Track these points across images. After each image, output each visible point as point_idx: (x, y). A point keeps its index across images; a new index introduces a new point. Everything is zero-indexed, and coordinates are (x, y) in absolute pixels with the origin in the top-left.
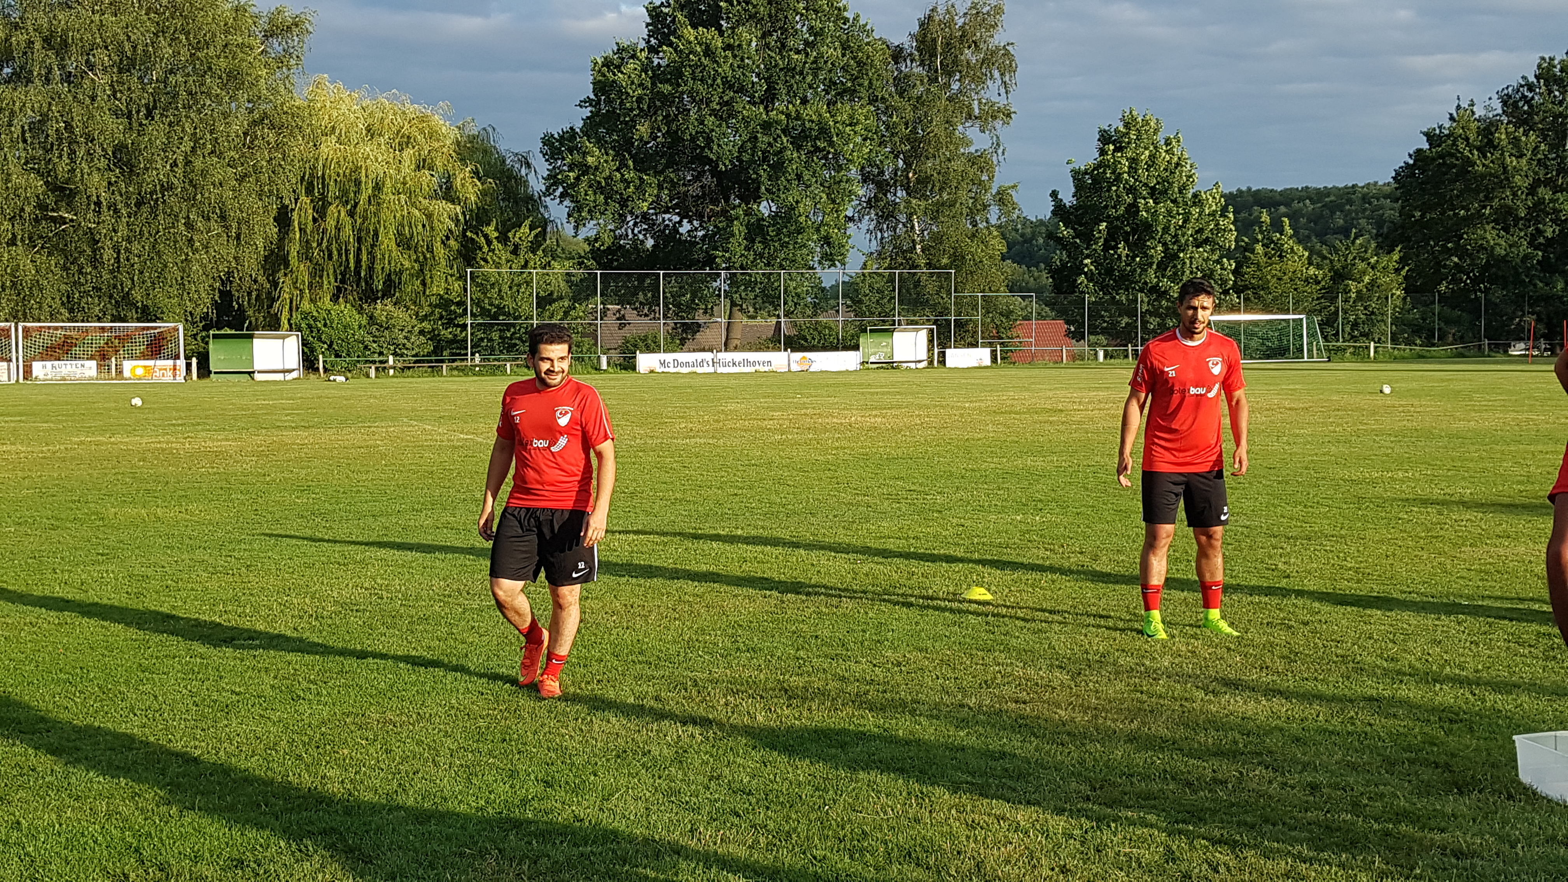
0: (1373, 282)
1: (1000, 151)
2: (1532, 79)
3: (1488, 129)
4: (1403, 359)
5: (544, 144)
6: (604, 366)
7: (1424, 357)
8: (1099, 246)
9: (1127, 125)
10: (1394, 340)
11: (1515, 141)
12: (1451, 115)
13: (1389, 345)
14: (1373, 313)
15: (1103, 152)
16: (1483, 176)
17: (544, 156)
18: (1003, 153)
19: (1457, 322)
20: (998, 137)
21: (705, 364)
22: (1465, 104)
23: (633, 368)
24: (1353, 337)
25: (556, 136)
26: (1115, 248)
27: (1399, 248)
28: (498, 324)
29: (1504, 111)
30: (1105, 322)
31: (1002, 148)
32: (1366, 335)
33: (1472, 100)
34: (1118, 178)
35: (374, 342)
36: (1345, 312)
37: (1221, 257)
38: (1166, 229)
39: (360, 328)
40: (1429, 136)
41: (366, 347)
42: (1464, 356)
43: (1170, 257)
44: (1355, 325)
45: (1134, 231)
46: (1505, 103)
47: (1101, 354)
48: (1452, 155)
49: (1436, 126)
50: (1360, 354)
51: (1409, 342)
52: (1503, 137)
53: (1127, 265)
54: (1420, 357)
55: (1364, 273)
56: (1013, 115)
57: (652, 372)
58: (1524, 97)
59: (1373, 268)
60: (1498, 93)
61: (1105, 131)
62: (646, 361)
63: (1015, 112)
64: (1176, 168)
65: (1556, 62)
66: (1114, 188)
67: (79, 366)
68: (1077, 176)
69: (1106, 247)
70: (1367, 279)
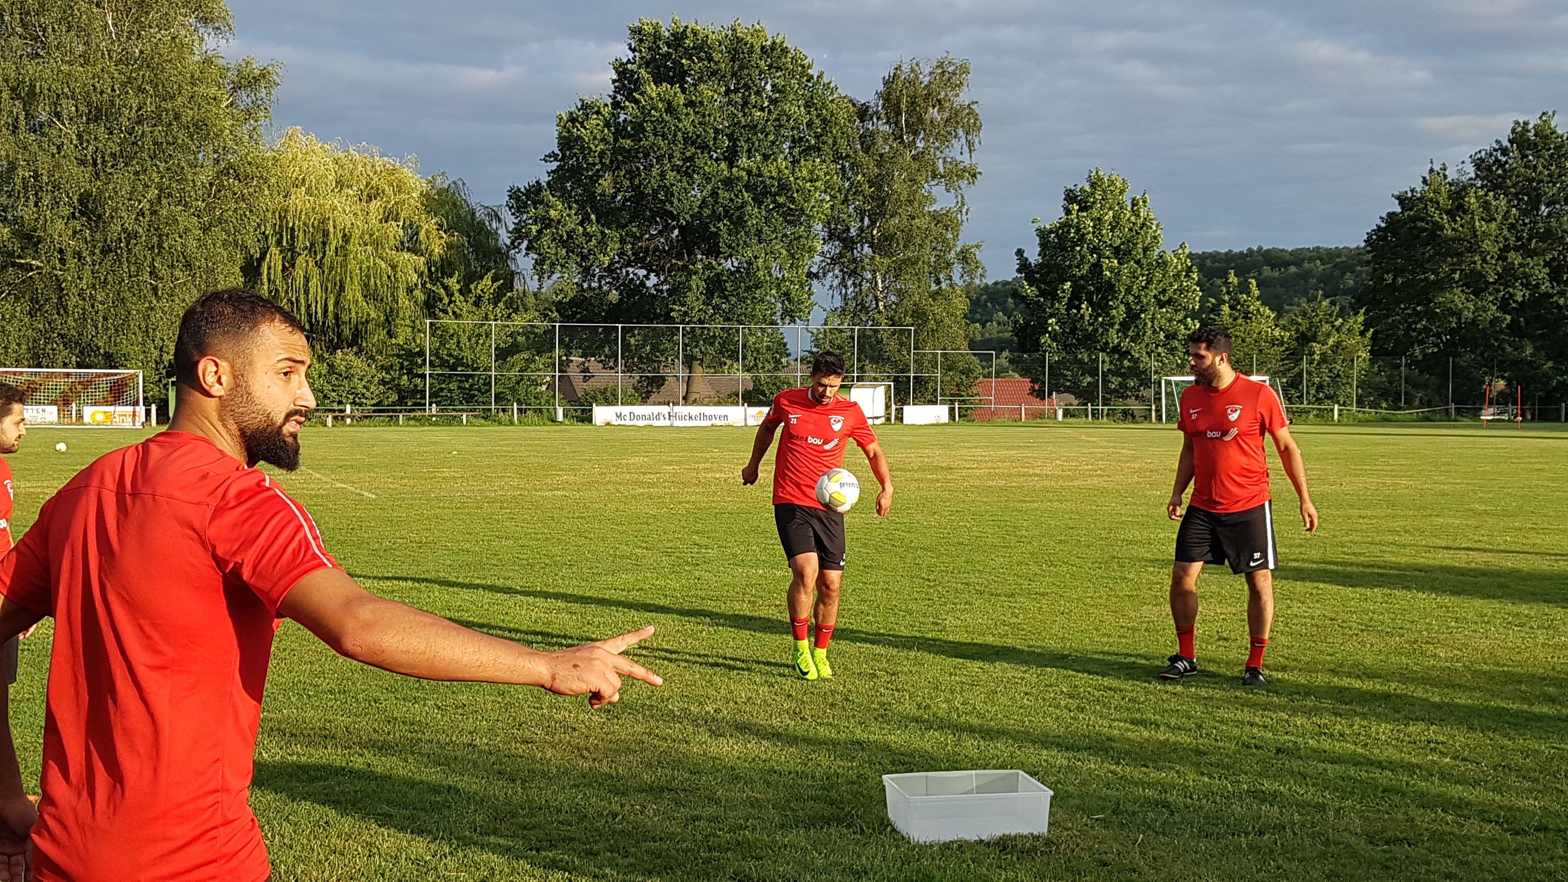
0: (1338, 345)
1: (964, 211)
2: (1506, 143)
3: (1459, 192)
4: (1367, 422)
5: (511, 197)
6: (560, 417)
7: (1390, 421)
8: (1061, 306)
9: (1093, 185)
10: (1360, 403)
11: (1486, 206)
12: (1424, 178)
13: (1354, 408)
14: (1338, 376)
15: (1068, 212)
16: (1453, 240)
17: (510, 208)
18: (967, 214)
19: (1425, 386)
20: (962, 197)
21: (661, 417)
23: (590, 420)
24: (1318, 399)
25: (523, 190)
26: (1079, 308)
27: (1363, 311)
28: (457, 375)
29: (1477, 175)
30: (1068, 380)
31: (966, 207)
32: (1331, 398)
33: (1444, 164)
34: (1082, 239)
35: (334, 391)
36: (1309, 373)
37: (1186, 317)
38: (1129, 291)
39: (320, 377)
40: (1402, 200)
41: (325, 397)
42: (1430, 421)
43: (1132, 317)
44: (1320, 387)
45: (1098, 290)
46: (1478, 167)
47: (1060, 413)
48: (1422, 220)
49: (1408, 189)
50: (1324, 417)
51: (1374, 405)
52: (1474, 200)
53: (1090, 325)
54: (1385, 421)
55: (1328, 335)
56: (978, 176)
57: (608, 424)
58: (1497, 160)
59: (1338, 330)
60: (1471, 157)
61: (1071, 191)
62: (602, 414)
63: (980, 173)
64: (1141, 228)
65: (1531, 126)
66: (1078, 248)
67: (40, 411)
68: (1043, 234)
69: (1070, 306)
70: (1331, 342)
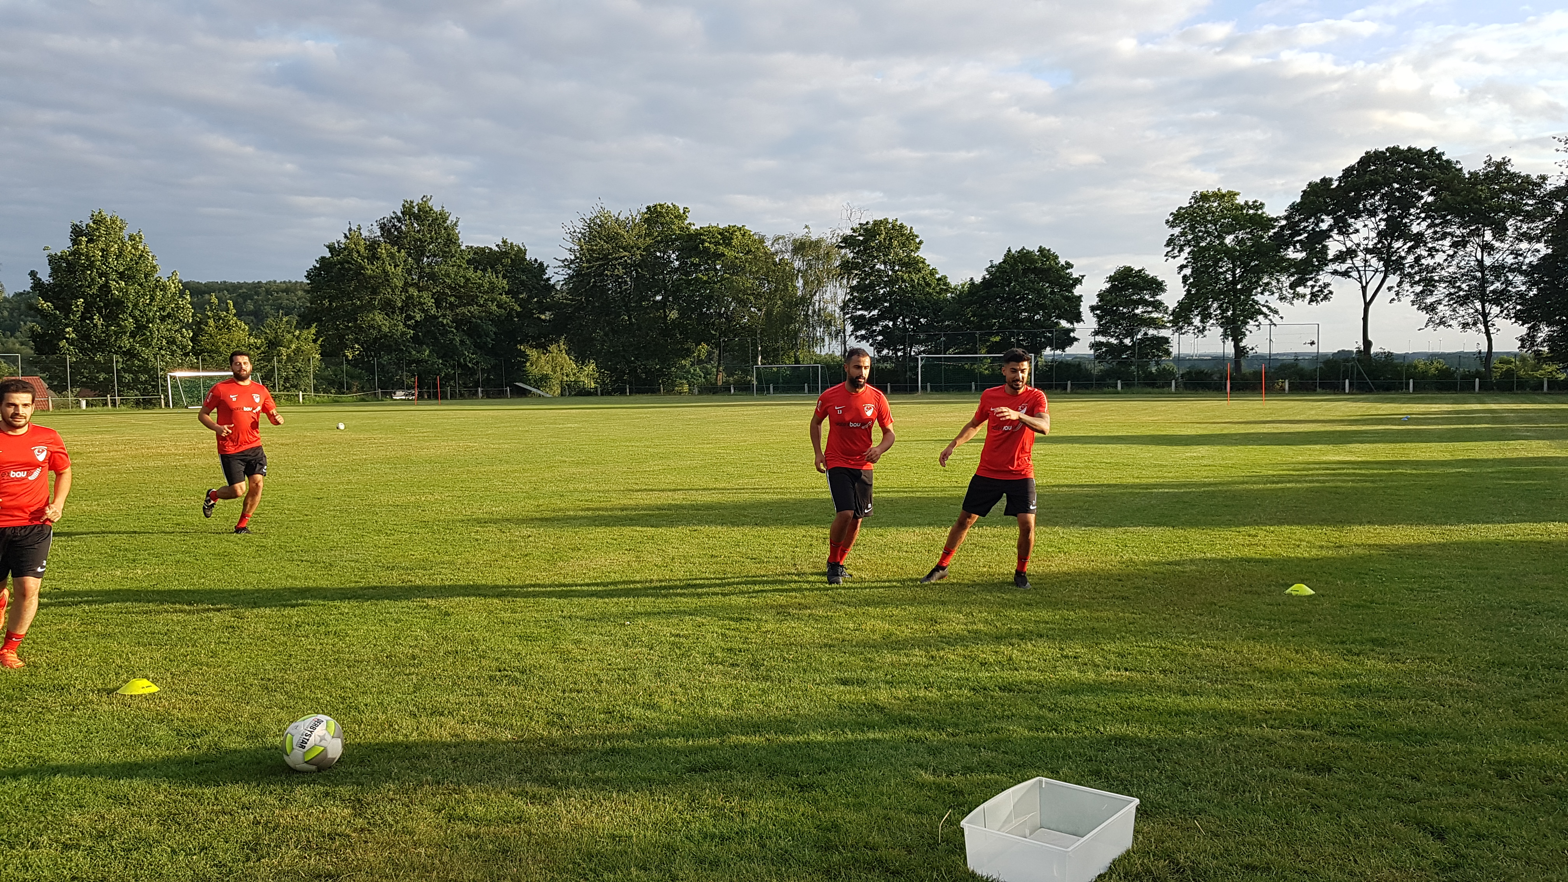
0: (298, 350)
2: (400, 214)
3: (373, 245)
4: (322, 403)
7: (338, 402)
8: (77, 317)
9: (96, 222)
10: (316, 390)
11: (392, 256)
12: (346, 234)
13: (313, 394)
14: (299, 370)
15: (76, 243)
16: (370, 277)
19: (359, 377)
22: (354, 228)
24: (285, 388)
26: (92, 319)
27: (314, 325)
29: (382, 235)
30: (84, 377)
32: (296, 387)
36: (279, 370)
37: (181, 328)
38: (136, 305)
40: (331, 248)
42: (363, 400)
43: (140, 328)
44: (287, 379)
45: (107, 306)
46: (382, 228)
47: (83, 403)
48: (348, 262)
49: (335, 241)
50: (292, 400)
51: (326, 391)
52: (384, 251)
53: (103, 332)
54: (334, 402)
55: (291, 342)
58: (394, 225)
59: (298, 338)
60: (377, 221)
61: (77, 226)
64: (140, 259)
65: (414, 204)
66: (89, 272)
68: (53, 260)
69: (83, 318)
70: (293, 346)
